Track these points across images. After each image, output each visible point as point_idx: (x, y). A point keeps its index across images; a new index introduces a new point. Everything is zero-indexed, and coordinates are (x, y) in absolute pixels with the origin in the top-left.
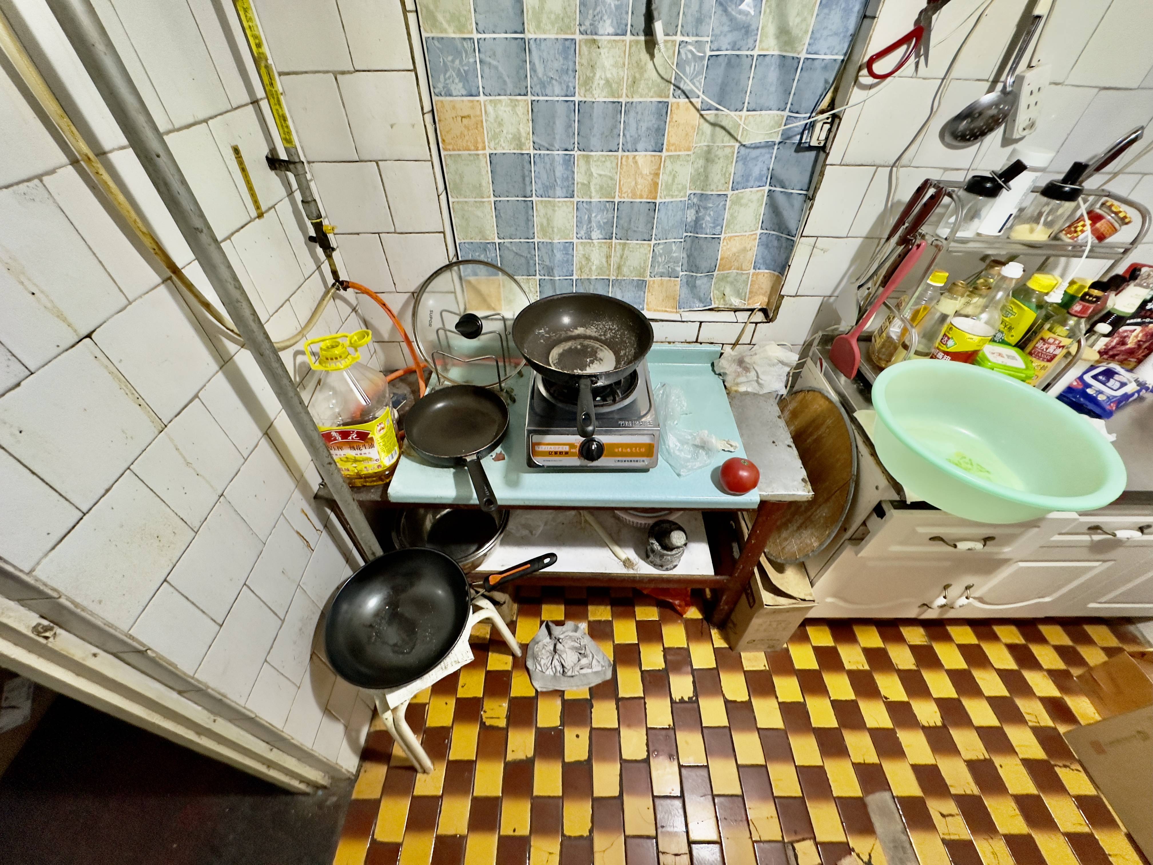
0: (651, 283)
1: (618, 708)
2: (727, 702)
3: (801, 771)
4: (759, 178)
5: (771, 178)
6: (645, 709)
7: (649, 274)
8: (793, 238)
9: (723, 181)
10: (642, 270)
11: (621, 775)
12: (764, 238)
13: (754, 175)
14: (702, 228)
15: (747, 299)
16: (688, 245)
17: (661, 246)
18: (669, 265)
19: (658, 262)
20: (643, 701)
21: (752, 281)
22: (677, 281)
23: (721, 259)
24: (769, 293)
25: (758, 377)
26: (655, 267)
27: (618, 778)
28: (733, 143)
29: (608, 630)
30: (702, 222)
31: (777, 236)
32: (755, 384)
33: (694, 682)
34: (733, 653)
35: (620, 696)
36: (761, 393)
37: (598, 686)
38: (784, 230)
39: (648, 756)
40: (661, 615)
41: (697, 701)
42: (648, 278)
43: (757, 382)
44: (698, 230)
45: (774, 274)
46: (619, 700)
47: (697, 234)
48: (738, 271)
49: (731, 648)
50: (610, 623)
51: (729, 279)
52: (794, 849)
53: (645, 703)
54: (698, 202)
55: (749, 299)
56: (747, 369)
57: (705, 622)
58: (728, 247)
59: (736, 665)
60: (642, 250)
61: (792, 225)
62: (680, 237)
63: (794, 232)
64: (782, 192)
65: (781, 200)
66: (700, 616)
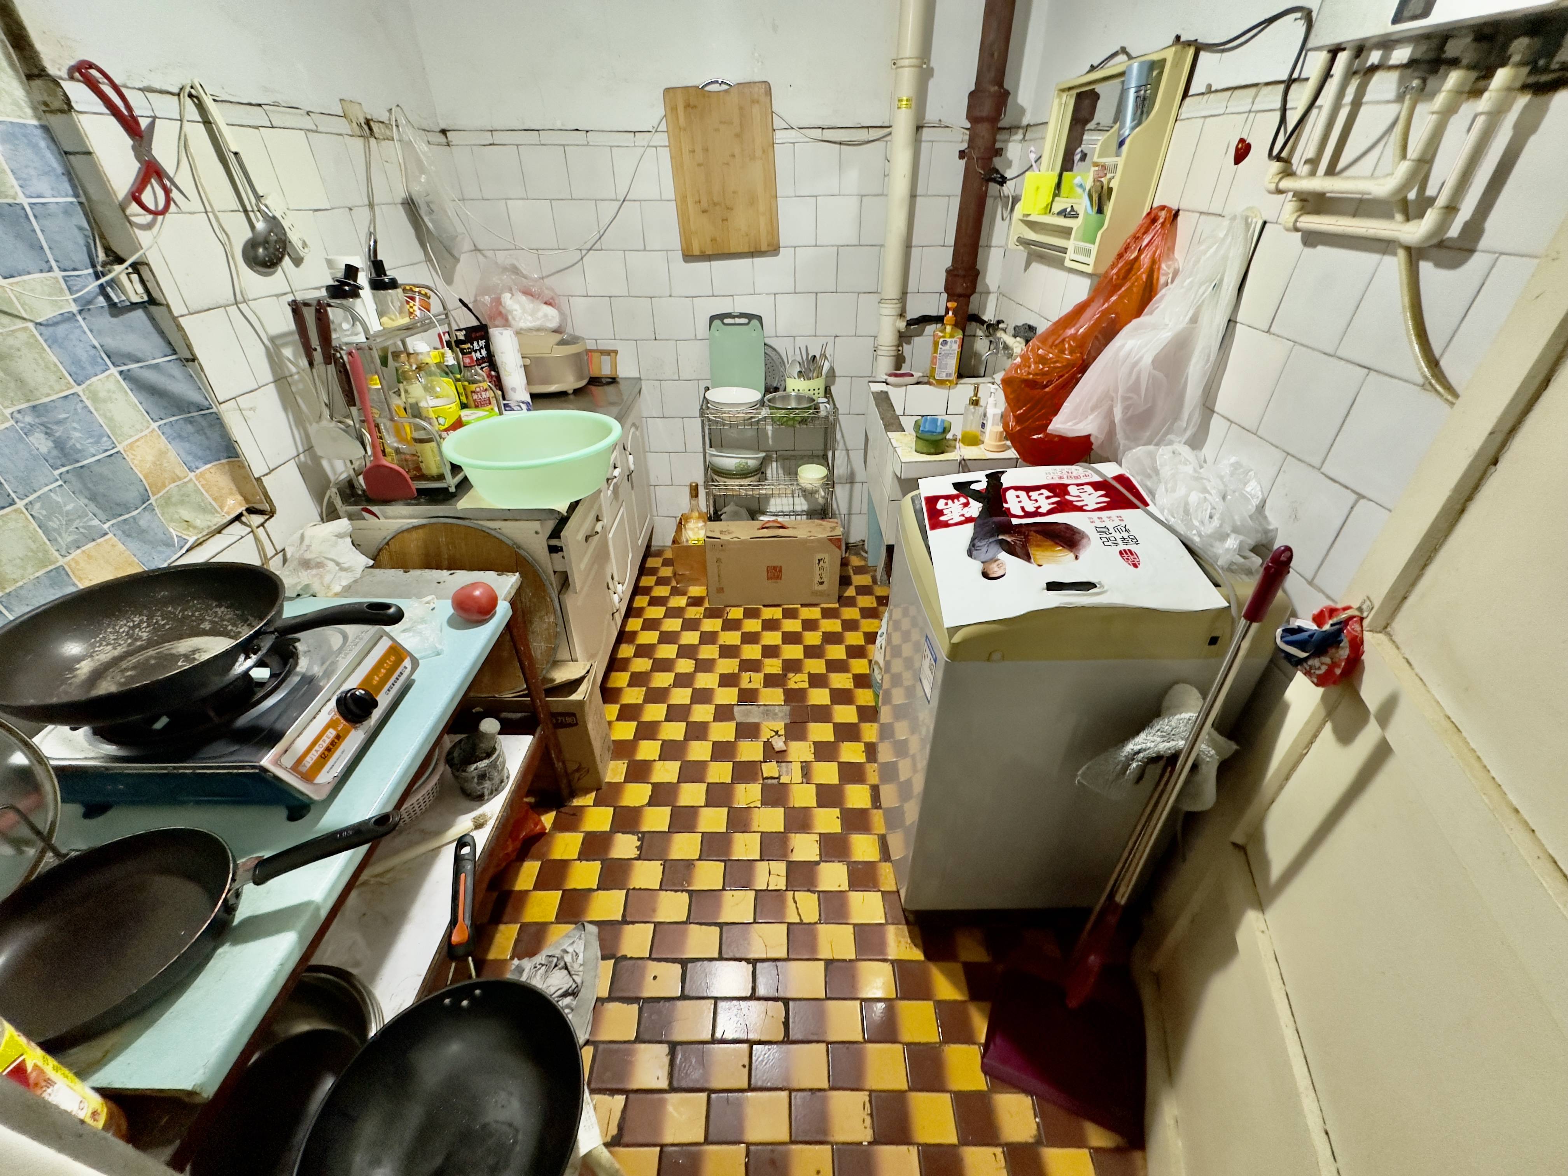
0: (73, 564)
1: (633, 923)
2: (650, 804)
3: (715, 757)
4: (94, 362)
5: (109, 357)
6: (640, 889)
7: (56, 554)
8: (211, 411)
9: (53, 378)
10: (40, 555)
11: (701, 924)
12: (167, 430)
13: (84, 359)
14: (79, 451)
15: (219, 510)
16: (78, 485)
17: (38, 505)
18: (75, 525)
19: (54, 530)
20: (630, 892)
21: (203, 486)
22: (110, 539)
23: (145, 478)
24: (234, 488)
25: (338, 564)
26: (56, 540)
27: (703, 927)
28: (20, 324)
29: (533, 929)
30: (71, 443)
31: (185, 419)
32: (343, 574)
33: (624, 833)
34: (604, 787)
35: (620, 919)
36: (358, 576)
37: (602, 947)
38: (188, 407)
39: (687, 891)
40: (535, 858)
41: (644, 833)
42: (61, 561)
43: (342, 569)
44: (76, 456)
45: (222, 464)
46: (625, 921)
47: (78, 462)
48: (176, 484)
49: (598, 789)
50: (524, 927)
51: (174, 500)
52: (767, 778)
53: (634, 889)
54: (37, 420)
55: (222, 508)
56: (319, 565)
57: (563, 810)
58: (139, 458)
59: (616, 789)
60: (11, 525)
61: (194, 396)
62: (52, 479)
63: (206, 403)
64: (141, 367)
65: (151, 377)
66: (554, 813)
